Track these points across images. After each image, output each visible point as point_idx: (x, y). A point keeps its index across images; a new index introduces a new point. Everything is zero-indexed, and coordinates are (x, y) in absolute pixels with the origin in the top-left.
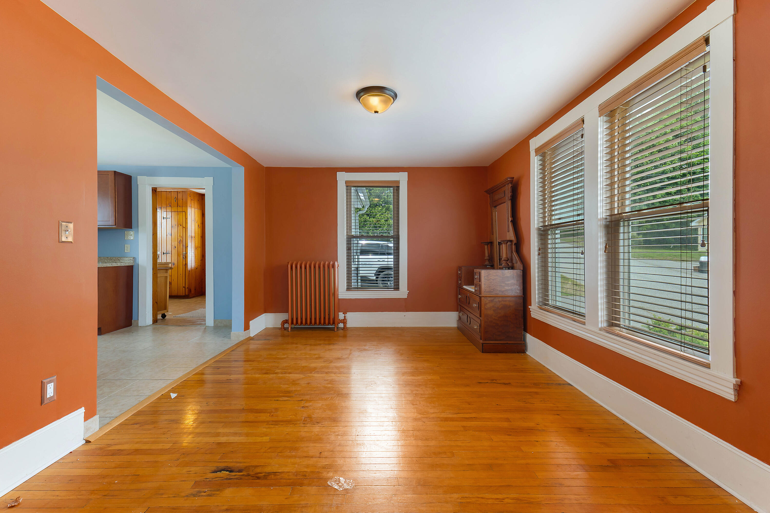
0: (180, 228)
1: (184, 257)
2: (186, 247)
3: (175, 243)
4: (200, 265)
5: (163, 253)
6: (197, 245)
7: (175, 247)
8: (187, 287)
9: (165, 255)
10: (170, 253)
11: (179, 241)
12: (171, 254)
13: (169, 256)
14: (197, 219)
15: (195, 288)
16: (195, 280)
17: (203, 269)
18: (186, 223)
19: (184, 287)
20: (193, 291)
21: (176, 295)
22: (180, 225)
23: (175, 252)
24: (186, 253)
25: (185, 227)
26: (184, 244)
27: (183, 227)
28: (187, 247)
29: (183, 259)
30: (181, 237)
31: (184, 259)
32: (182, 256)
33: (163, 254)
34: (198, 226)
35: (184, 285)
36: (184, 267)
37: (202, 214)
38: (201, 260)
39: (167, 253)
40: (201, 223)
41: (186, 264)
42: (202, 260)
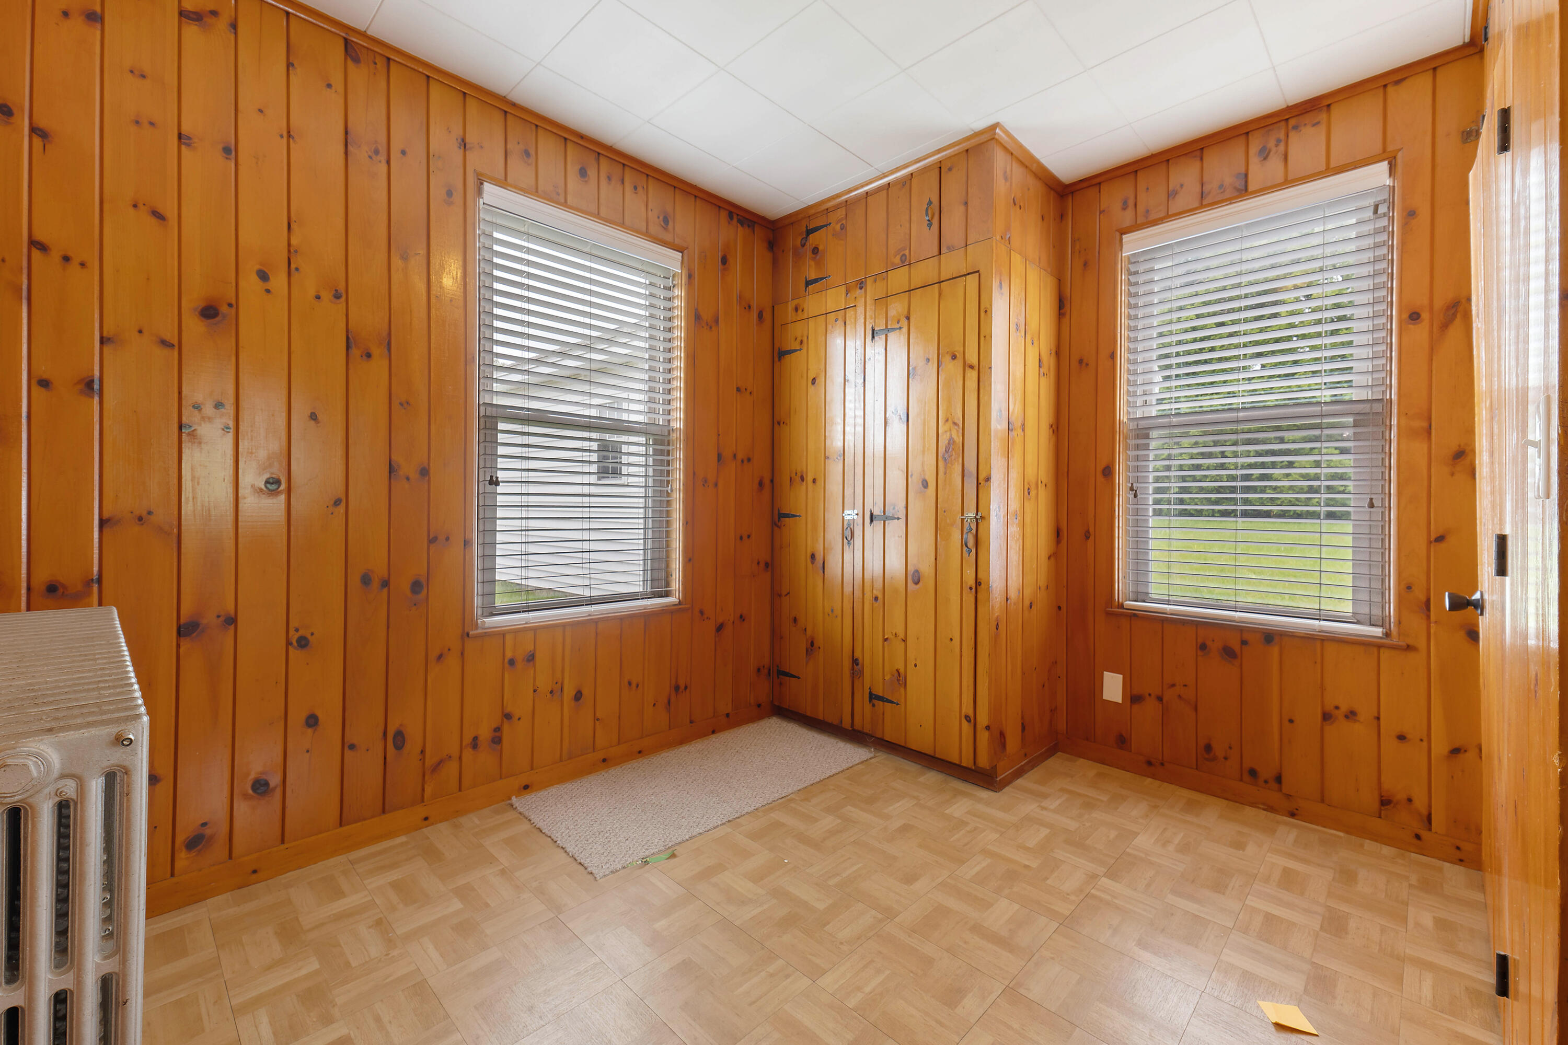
0: (952, 368)
1: (971, 543)
2: (982, 482)
3: (924, 464)
4: (1043, 588)
5: (872, 515)
6: (1031, 472)
7: (925, 484)
8: (983, 719)
9: (878, 525)
10: (902, 515)
11: (942, 450)
12: (903, 521)
13: (895, 529)
14: (1033, 324)
15: (1022, 718)
16: (1023, 673)
17: (1059, 608)
18: (984, 337)
19: (967, 718)
20: (1013, 742)
21: (929, 751)
22: (948, 358)
23: (921, 509)
24: (981, 519)
25: (974, 361)
26: (971, 466)
27: (967, 366)
28: (988, 479)
29: (965, 554)
30: (955, 424)
31: (970, 551)
32: (956, 536)
33: (872, 521)
34: (1040, 366)
35: (968, 709)
36: (969, 598)
37: (1058, 301)
38: (1049, 558)
39: (885, 518)
40: (1053, 352)
41: (978, 583)
42: (1052, 559)
